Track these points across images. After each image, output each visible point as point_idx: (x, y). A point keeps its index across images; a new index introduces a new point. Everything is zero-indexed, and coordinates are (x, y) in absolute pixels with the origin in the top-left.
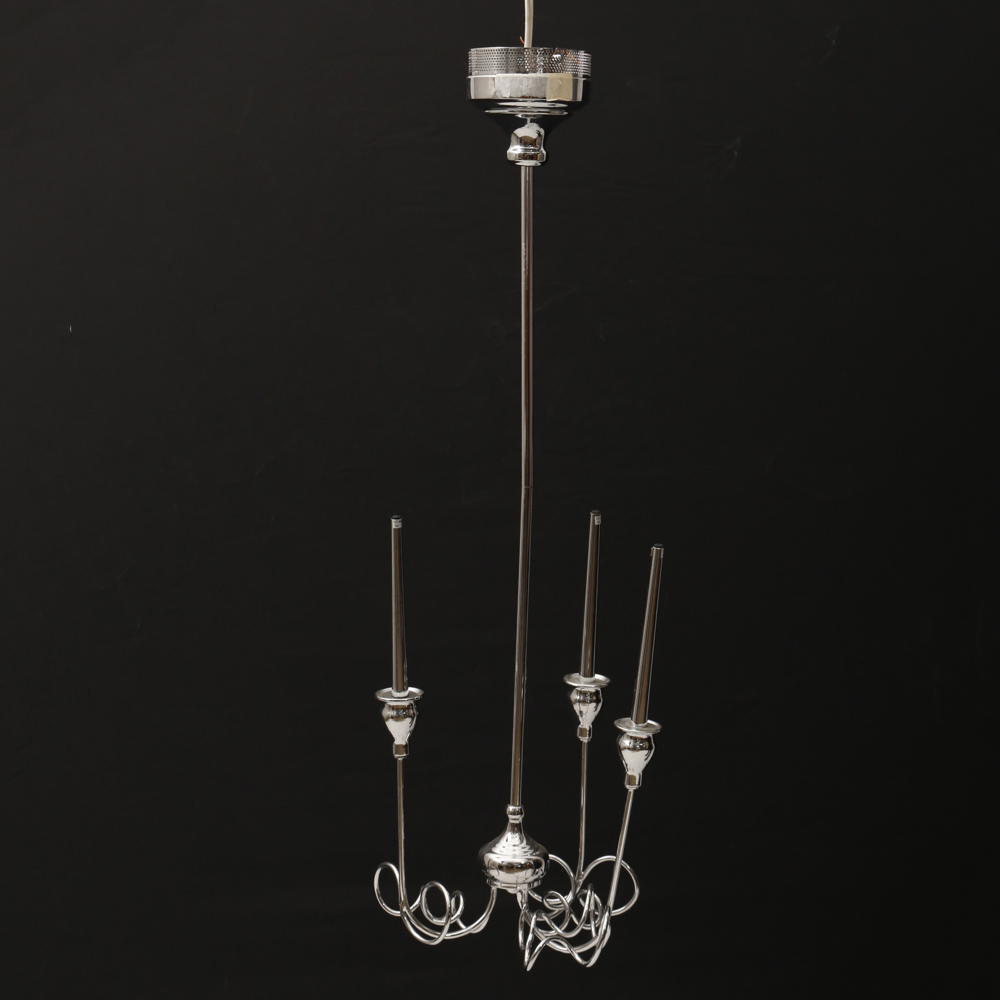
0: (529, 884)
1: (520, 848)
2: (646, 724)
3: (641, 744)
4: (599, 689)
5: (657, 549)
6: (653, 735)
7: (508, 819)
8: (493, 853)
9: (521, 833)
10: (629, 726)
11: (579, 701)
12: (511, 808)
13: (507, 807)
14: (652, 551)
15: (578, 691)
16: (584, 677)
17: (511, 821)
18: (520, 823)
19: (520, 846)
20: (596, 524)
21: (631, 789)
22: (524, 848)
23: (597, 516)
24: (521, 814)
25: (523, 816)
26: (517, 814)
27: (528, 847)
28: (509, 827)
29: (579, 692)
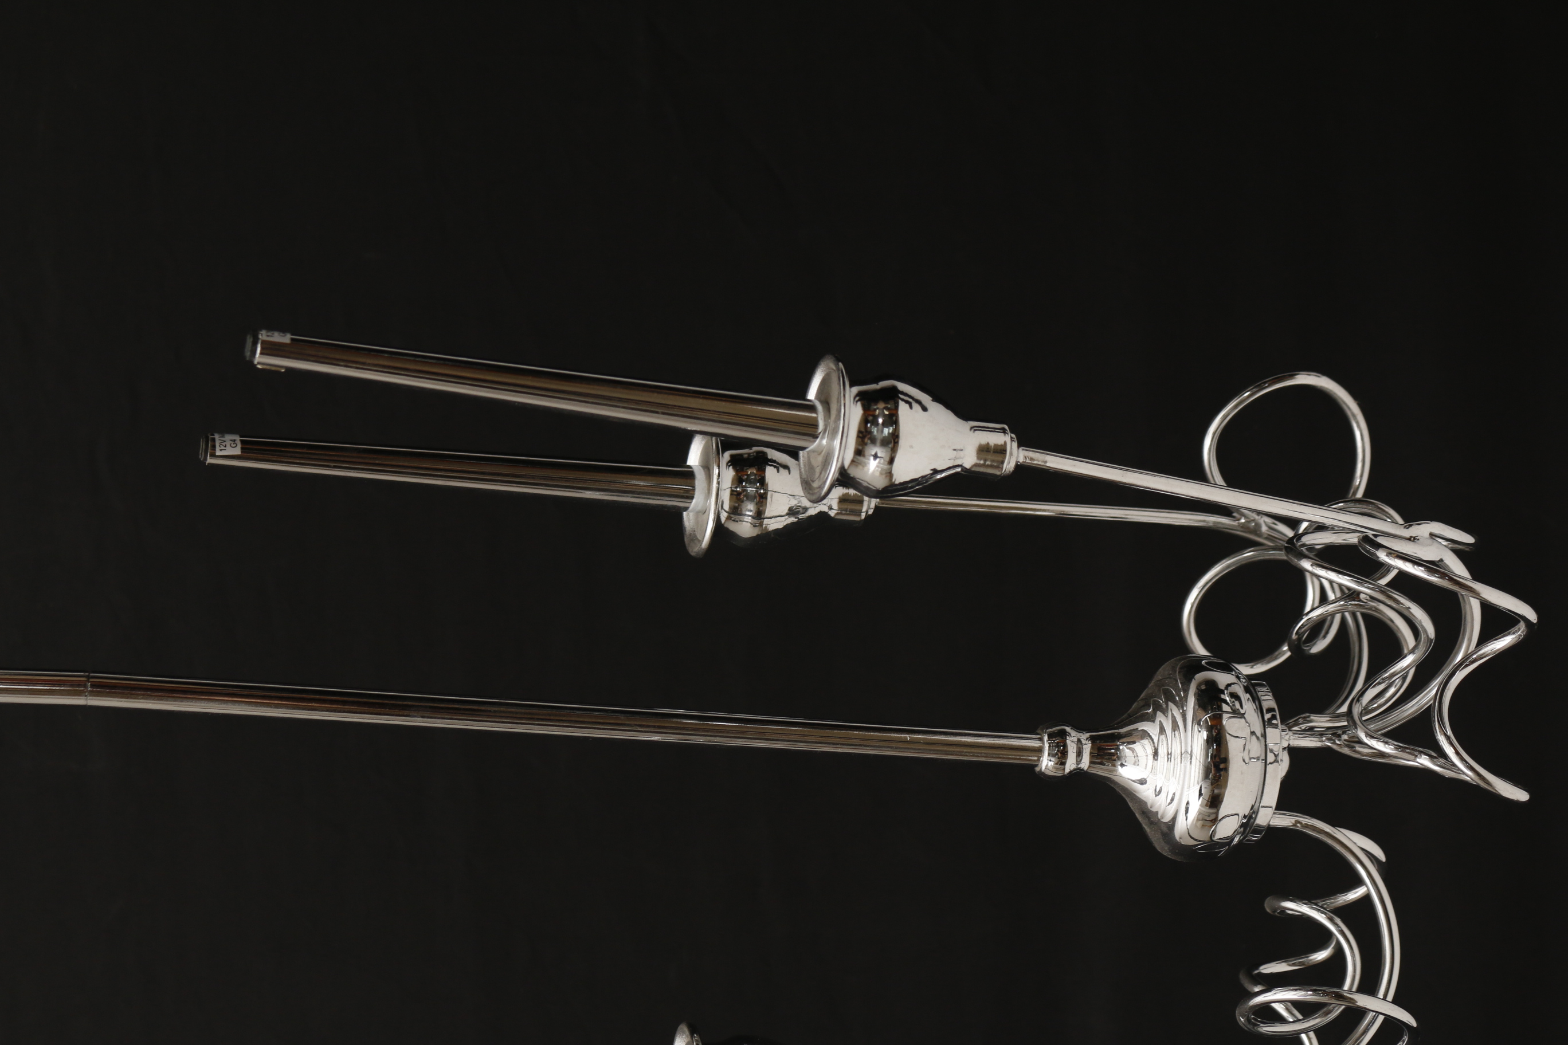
0: (1267, 724)
1: (1163, 737)
2: (819, 407)
3: (880, 421)
4: (727, 455)
5: (261, 353)
6: (851, 386)
7: (1078, 774)
8: (1174, 819)
9: (1119, 737)
10: (820, 459)
11: (759, 515)
12: (1047, 763)
13: (1041, 773)
14: (268, 367)
15: (728, 518)
16: (692, 498)
17: (1085, 764)
18: (1092, 739)
19: (1156, 740)
20: (237, 451)
21: (1016, 456)
22: (1162, 730)
23: (214, 447)
24: (1063, 734)
25: (1068, 729)
26: (1065, 746)
27: (1160, 717)
28: (1100, 771)
29: (734, 517)
